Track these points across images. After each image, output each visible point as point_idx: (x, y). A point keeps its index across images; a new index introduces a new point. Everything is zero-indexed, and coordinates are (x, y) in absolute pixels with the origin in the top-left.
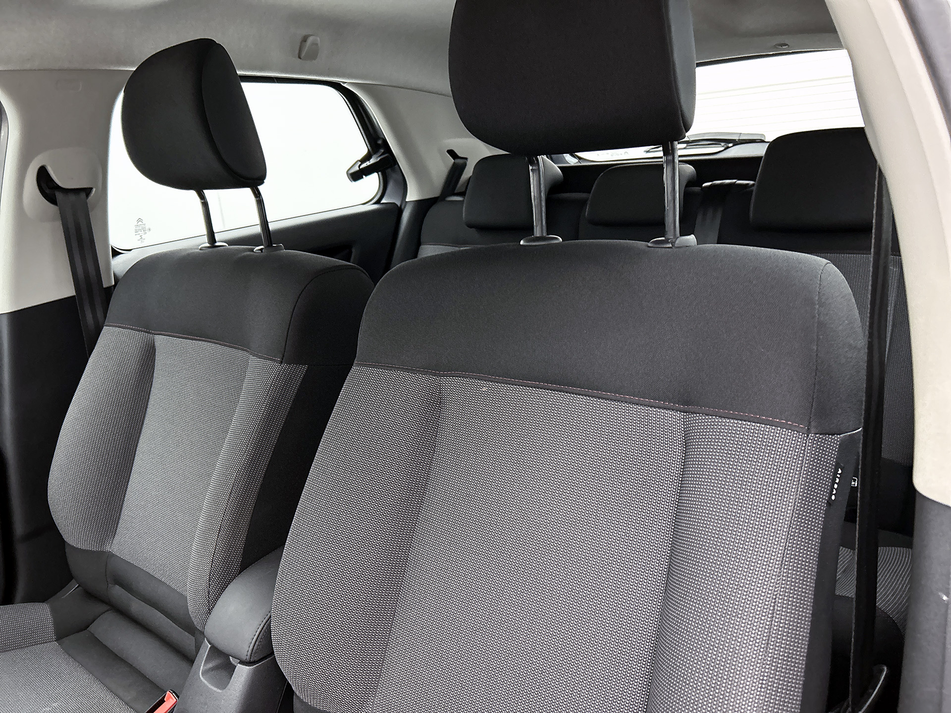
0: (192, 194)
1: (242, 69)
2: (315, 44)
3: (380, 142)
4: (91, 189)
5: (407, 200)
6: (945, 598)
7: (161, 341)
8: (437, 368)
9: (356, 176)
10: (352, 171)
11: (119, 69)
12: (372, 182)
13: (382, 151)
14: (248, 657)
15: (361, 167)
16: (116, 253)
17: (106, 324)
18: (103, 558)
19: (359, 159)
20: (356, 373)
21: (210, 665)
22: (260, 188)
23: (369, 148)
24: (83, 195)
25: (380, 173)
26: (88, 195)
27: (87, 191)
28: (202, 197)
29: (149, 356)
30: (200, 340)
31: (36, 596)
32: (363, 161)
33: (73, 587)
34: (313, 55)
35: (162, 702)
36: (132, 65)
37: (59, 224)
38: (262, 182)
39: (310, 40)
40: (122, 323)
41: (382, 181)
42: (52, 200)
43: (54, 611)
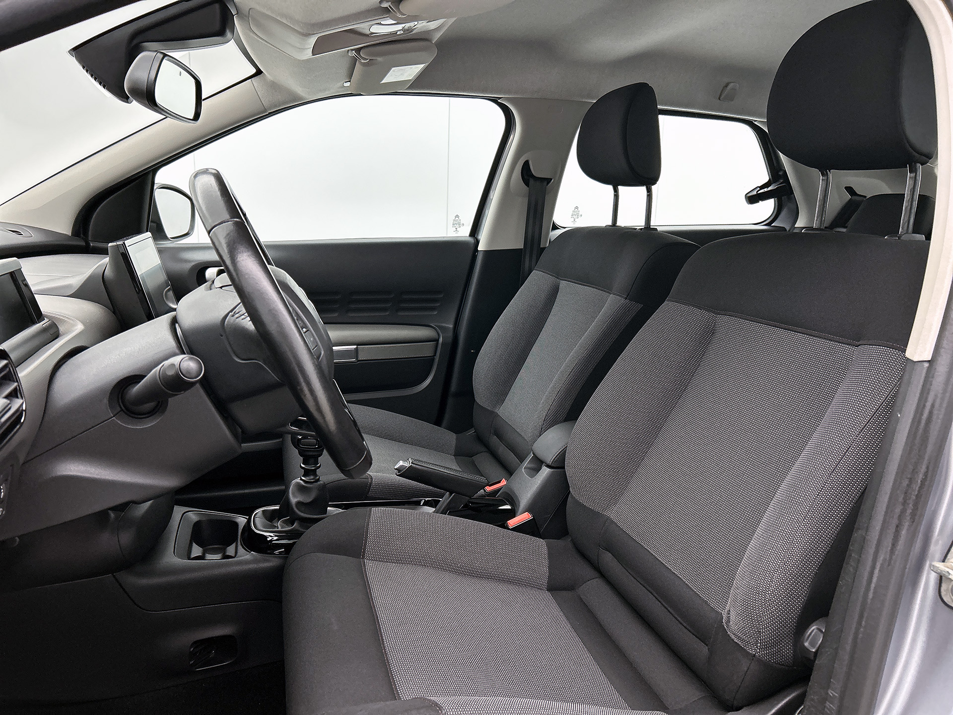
0: (610, 188)
1: (662, 105)
2: (734, 89)
3: (781, 173)
4: (551, 179)
5: (795, 226)
6: (899, 416)
7: (563, 284)
8: (717, 308)
9: (753, 199)
10: (749, 195)
11: (587, 101)
12: (767, 207)
13: (782, 181)
14: (550, 463)
15: (758, 192)
16: (555, 227)
17: (535, 268)
18: (493, 415)
19: (760, 185)
20: (667, 305)
21: (529, 466)
22: (653, 187)
23: (771, 177)
24: (545, 183)
25: (776, 199)
26: (548, 183)
27: (549, 180)
28: (616, 190)
29: (554, 292)
30: (586, 286)
31: (450, 428)
32: (762, 187)
33: (472, 431)
34: (731, 98)
35: (499, 482)
36: (593, 98)
37: (526, 201)
38: (654, 183)
39: (731, 85)
40: (545, 270)
41: (776, 207)
42: (526, 183)
43: (457, 439)
